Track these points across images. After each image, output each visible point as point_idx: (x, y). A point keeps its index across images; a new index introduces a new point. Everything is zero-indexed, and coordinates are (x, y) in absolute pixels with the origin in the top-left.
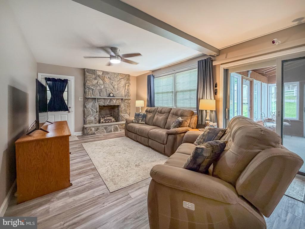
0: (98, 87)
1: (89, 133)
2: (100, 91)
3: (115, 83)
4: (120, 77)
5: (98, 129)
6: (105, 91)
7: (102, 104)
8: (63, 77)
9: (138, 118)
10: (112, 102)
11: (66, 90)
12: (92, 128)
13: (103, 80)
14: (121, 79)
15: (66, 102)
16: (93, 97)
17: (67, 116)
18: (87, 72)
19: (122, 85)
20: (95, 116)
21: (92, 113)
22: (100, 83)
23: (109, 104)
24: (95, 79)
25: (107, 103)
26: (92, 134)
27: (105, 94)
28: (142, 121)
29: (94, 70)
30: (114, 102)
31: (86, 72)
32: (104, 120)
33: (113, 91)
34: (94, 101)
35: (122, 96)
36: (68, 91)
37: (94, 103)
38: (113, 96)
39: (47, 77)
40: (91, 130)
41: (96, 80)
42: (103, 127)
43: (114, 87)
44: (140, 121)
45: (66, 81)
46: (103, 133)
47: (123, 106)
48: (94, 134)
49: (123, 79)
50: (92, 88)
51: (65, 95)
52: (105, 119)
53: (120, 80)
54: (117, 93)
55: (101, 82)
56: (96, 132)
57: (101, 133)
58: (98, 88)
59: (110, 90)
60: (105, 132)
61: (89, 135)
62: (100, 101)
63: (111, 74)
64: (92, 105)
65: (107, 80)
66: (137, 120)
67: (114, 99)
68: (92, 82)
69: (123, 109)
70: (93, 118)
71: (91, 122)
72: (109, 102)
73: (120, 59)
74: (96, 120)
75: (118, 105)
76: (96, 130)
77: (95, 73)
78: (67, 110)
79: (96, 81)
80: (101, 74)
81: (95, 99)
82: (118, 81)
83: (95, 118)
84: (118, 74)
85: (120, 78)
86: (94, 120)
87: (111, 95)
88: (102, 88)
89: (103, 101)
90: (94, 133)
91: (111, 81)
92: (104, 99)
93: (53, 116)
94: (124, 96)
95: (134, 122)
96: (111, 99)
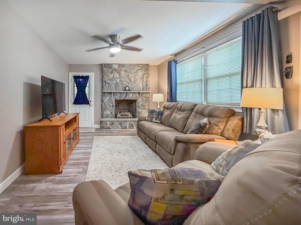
0: (115, 81)
1: (104, 126)
2: (117, 85)
3: (131, 75)
4: (137, 68)
5: (113, 123)
6: (121, 85)
7: (118, 97)
8: (85, 74)
9: (152, 115)
10: (127, 97)
11: (88, 85)
12: (107, 122)
13: (119, 73)
14: (138, 70)
15: (88, 96)
16: (109, 91)
17: (88, 108)
18: (104, 67)
19: (140, 77)
20: (111, 110)
21: (108, 107)
22: (116, 77)
23: (125, 98)
24: (112, 73)
25: (123, 97)
26: (107, 128)
27: (121, 87)
28: (156, 120)
29: (111, 64)
30: (131, 97)
31: (103, 67)
32: (121, 116)
33: (129, 84)
34: (110, 95)
35: (139, 90)
36: (89, 87)
37: (110, 97)
38: (129, 90)
39: (75, 75)
40: (107, 124)
41: (112, 74)
42: (118, 122)
43: (130, 80)
44: (154, 119)
45: (87, 78)
46: (118, 129)
47: (141, 101)
48: (109, 128)
49: (140, 70)
50: (109, 82)
51: (87, 89)
53: (137, 72)
54: (134, 87)
55: (117, 75)
56: (111, 126)
57: (116, 129)
58: (114, 82)
59: (126, 83)
60: (120, 128)
61: (105, 129)
62: (116, 96)
63: (127, 66)
64: (109, 100)
65: (123, 73)
66: (150, 118)
67: (130, 93)
68: (109, 76)
69: (140, 104)
70: (109, 113)
71: (108, 116)
72: (125, 96)
73: (120, 47)
74: (113, 115)
75: (135, 99)
76: (111, 125)
77: (111, 67)
78: (89, 104)
79: (111, 76)
80: (116, 67)
81: (111, 93)
82: (135, 73)
83: (111, 113)
84: (135, 65)
85: (137, 70)
86: (110, 115)
87: (127, 88)
88: (118, 82)
89: (119, 95)
90: (109, 127)
91: (128, 74)
92: (120, 93)
93: (79, 108)
94: (142, 89)
95: (147, 120)
96: (127, 93)
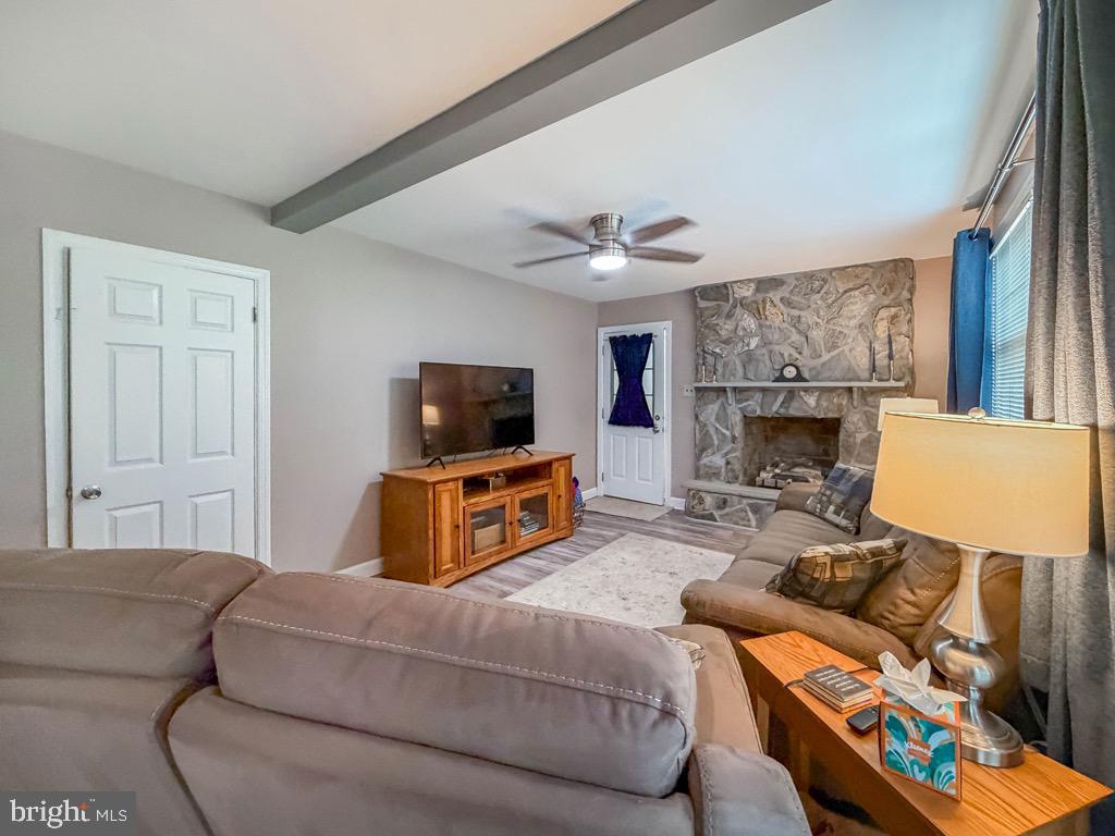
0: (740, 345)
1: (693, 507)
2: (749, 358)
3: (808, 317)
4: (839, 284)
5: (725, 502)
6: (767, 357)
7: (754, 406)
8: (638, 329)
10: (795, 404)
11: (649, 364)
12: (703, 495)
13: (757, 311)
14: (845, 292)
15: (649, 400)
16: (715, 384)
17: (650, 441)
18: (702, 298)
19: (853, 323)
20: (726, 454)
21: (716, 442)
22: (745, 329)
23: (782, 411)
24: (729, 316)
25: (775, 408)
26: (703, 517)
27: (766, 368)
29: (725, 285)
30: (810, 405)
31: (698, 299)
32: (773, 477)
33: (800, 353)
34: (722, 399)
35: (850, 376)
36: (653, 369)
37: (723, 404)
38: (799, 377)
40: (701, 501)
41: (728, 322)
42: (745, 501)
43: (807, 337)
45: (648, 339)
46: (744, 525)
47: (861, 424)
48: (711, 517)
49: (857, 293)
50: (717, 350)
51: (647, 375)
52: (778, 474)
53: (839, 301)
54: (823, 364)
55: (749, 322)
56: (720, 512)
57: (737, 524)
58: (739, 348)
59: (787, 351)
60: (754, 523)
61: (696, 517)
62: (747, 400)
63: (795, 282)
64: (717, 415)
65: (776, 316)
67: (806, 390)
68: (718, 328)
69: (860, 437)
70: (718, 460)
71: (714, 474)
72: (783, 402)
73: (622, 251)
74: (733, 470)
75: (830, 415)
76: (719, 508)
77: (728, 294)
78: (652, 425)
79: (729, 325)
80: (747, 292)
81: (724, 390)
82: (829, 306)
83: (728, 463)
84: (831, 271)
85: (841, 291)
86: (723, 470)
87: (790, 372)
88: (752, 346)
89: (758, 396)
90: (712, 514)
91: (795, 313)
92: (763, 390)
93: (624, 438)
94: (866, 375)
96: (791, 393)
